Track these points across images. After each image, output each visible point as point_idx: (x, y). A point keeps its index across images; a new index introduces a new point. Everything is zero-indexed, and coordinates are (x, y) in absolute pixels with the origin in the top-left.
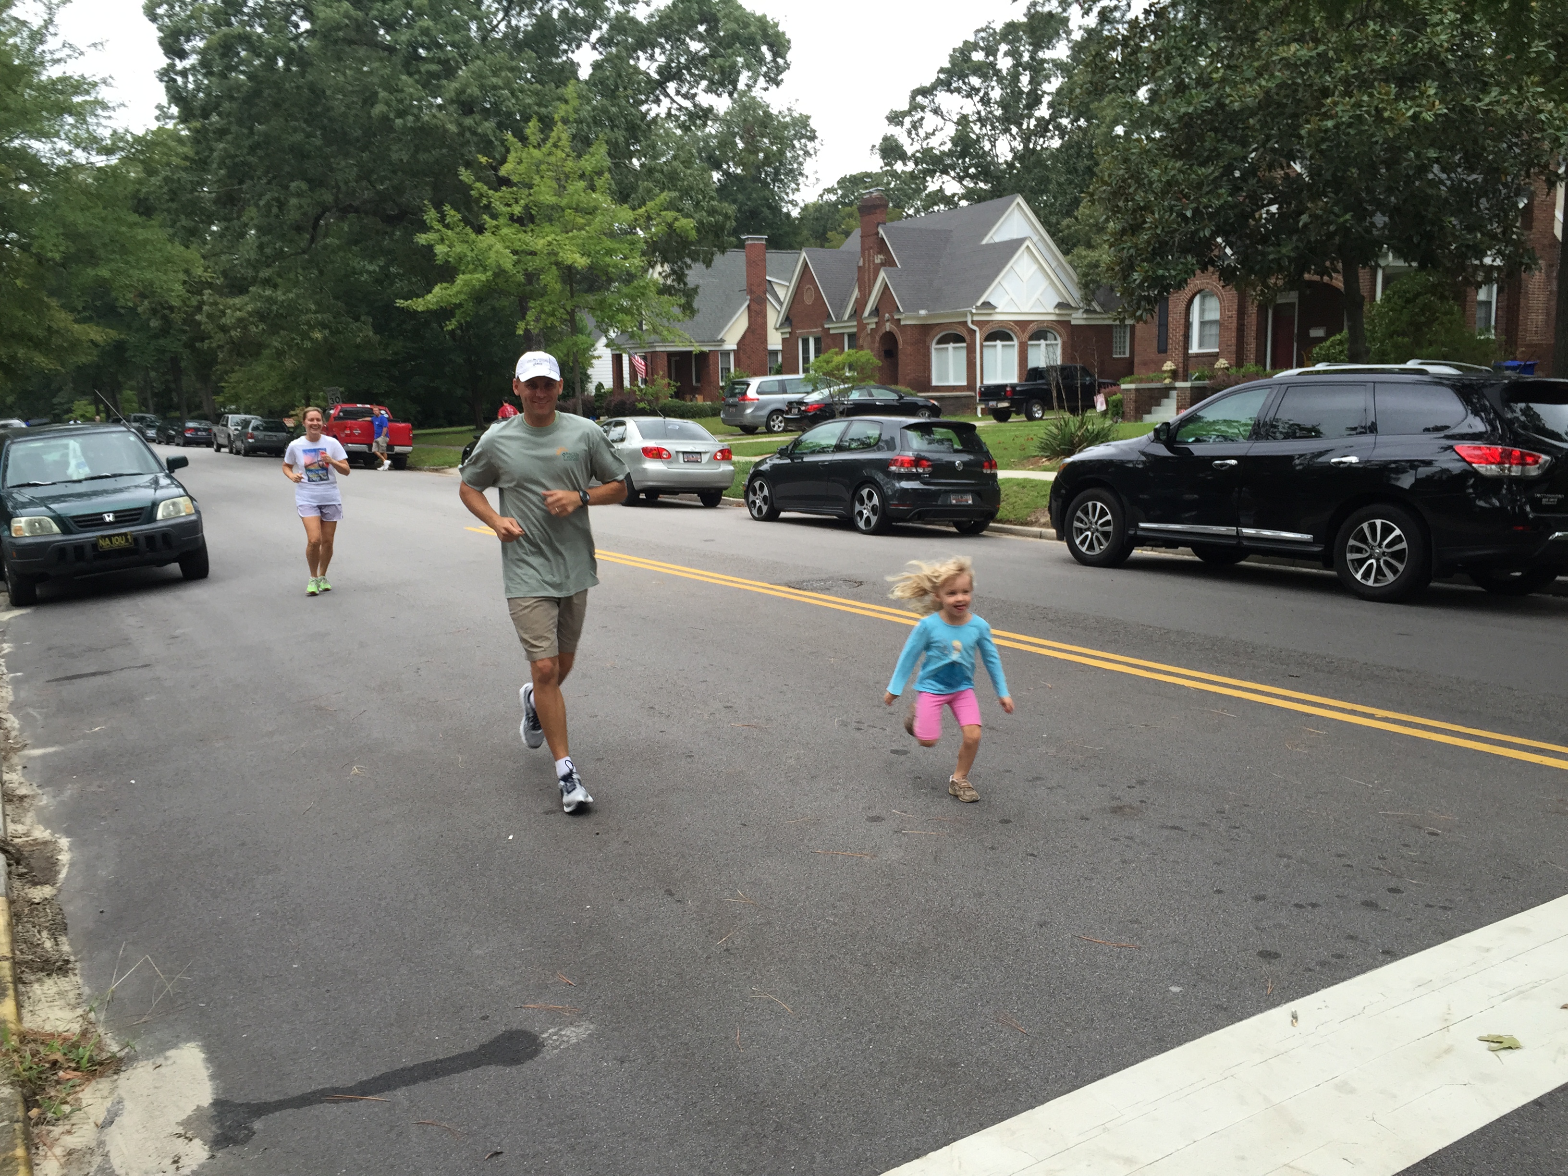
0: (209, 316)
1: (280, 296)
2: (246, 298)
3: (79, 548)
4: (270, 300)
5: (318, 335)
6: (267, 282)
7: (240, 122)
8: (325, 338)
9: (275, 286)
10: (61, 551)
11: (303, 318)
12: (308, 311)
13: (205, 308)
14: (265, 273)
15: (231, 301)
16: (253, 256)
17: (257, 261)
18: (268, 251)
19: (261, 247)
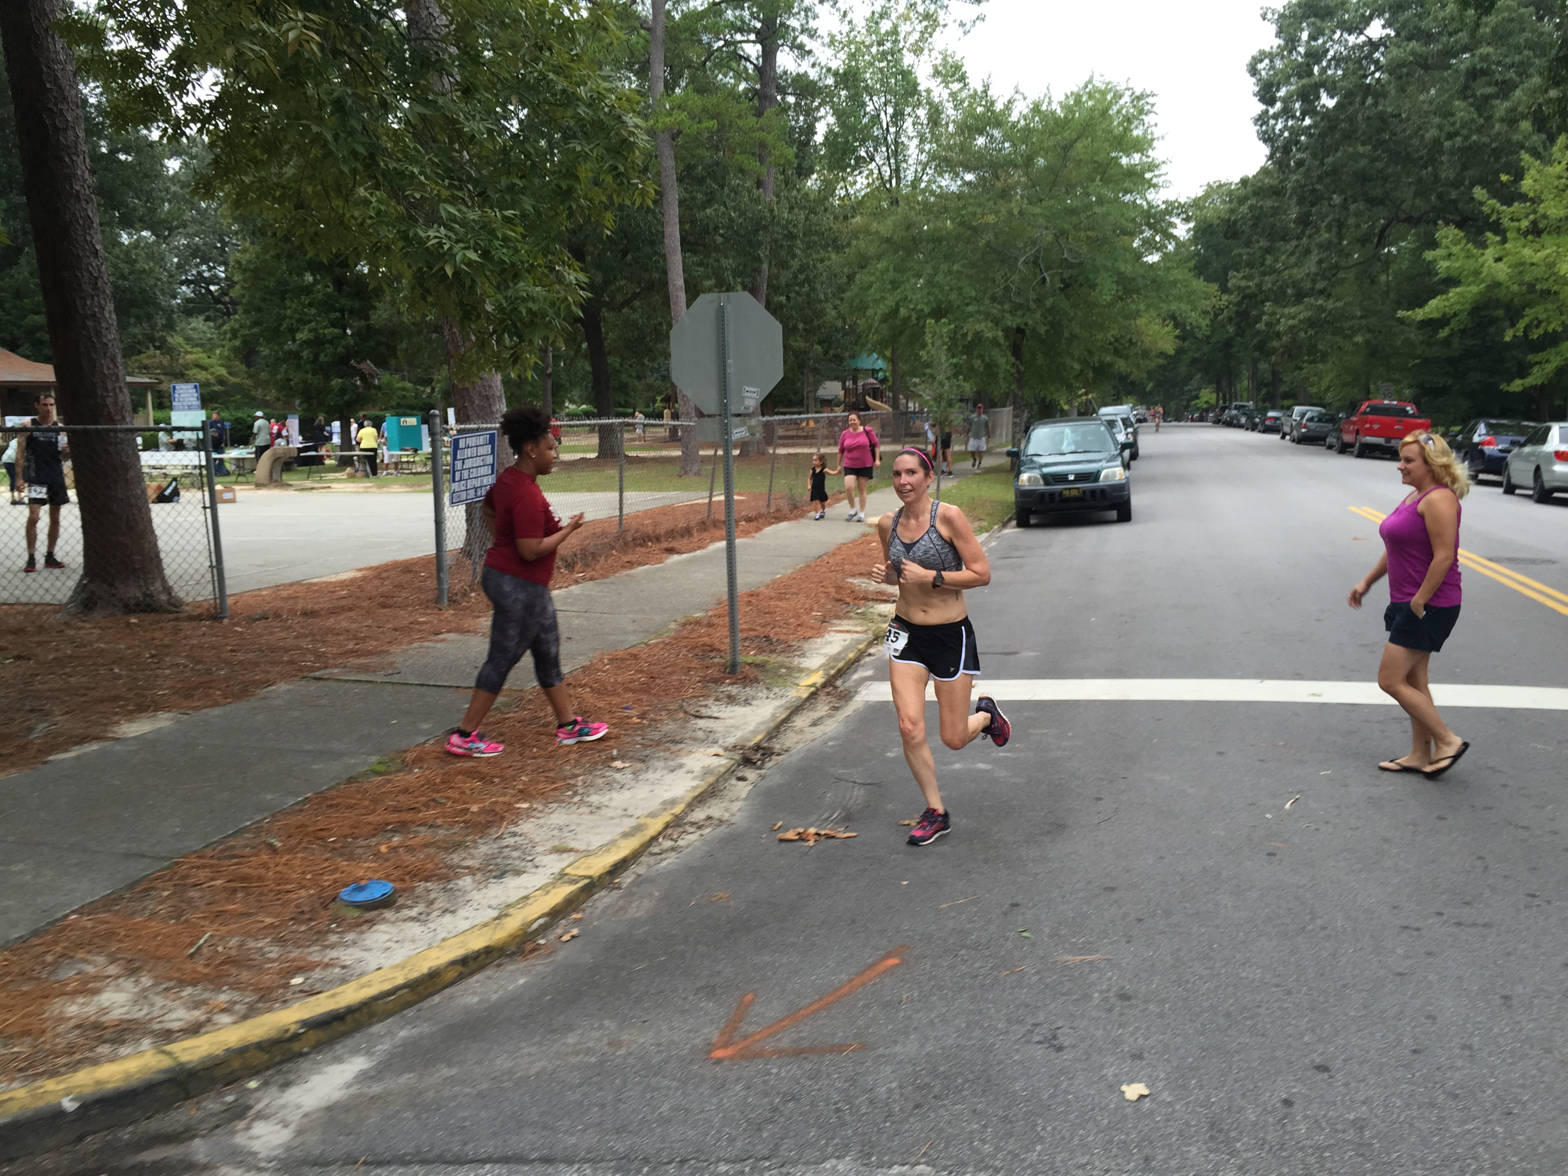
0: (1269, 325)
1: (1330, 305)
2: (1301, 307)
3: (1052, 494)
4: (1321, 309)
5: (1359, 339)
6: (1322, 292)
7: (1314, 156)
8: (1367, 343)
9: (1329, 296)
10: (1041, 496)
11: (1349, 324)
12: (1353, 317)
13: (1265, 317)
14: (1320, 285)
15: (1286, 311)
16: (1314, 269)
17: (1316, 275)
18: (1324, 265)
19: (1320, 262)
